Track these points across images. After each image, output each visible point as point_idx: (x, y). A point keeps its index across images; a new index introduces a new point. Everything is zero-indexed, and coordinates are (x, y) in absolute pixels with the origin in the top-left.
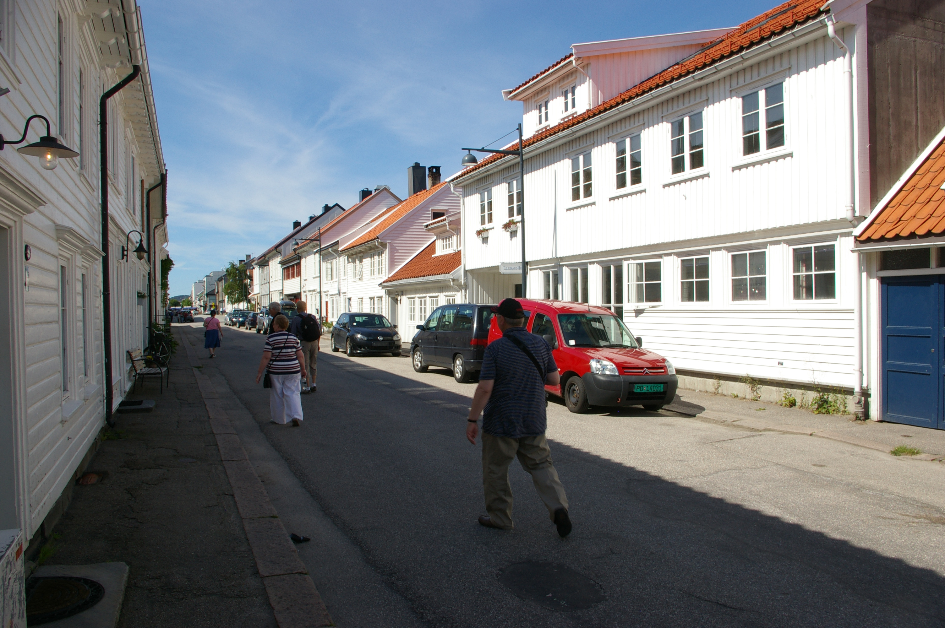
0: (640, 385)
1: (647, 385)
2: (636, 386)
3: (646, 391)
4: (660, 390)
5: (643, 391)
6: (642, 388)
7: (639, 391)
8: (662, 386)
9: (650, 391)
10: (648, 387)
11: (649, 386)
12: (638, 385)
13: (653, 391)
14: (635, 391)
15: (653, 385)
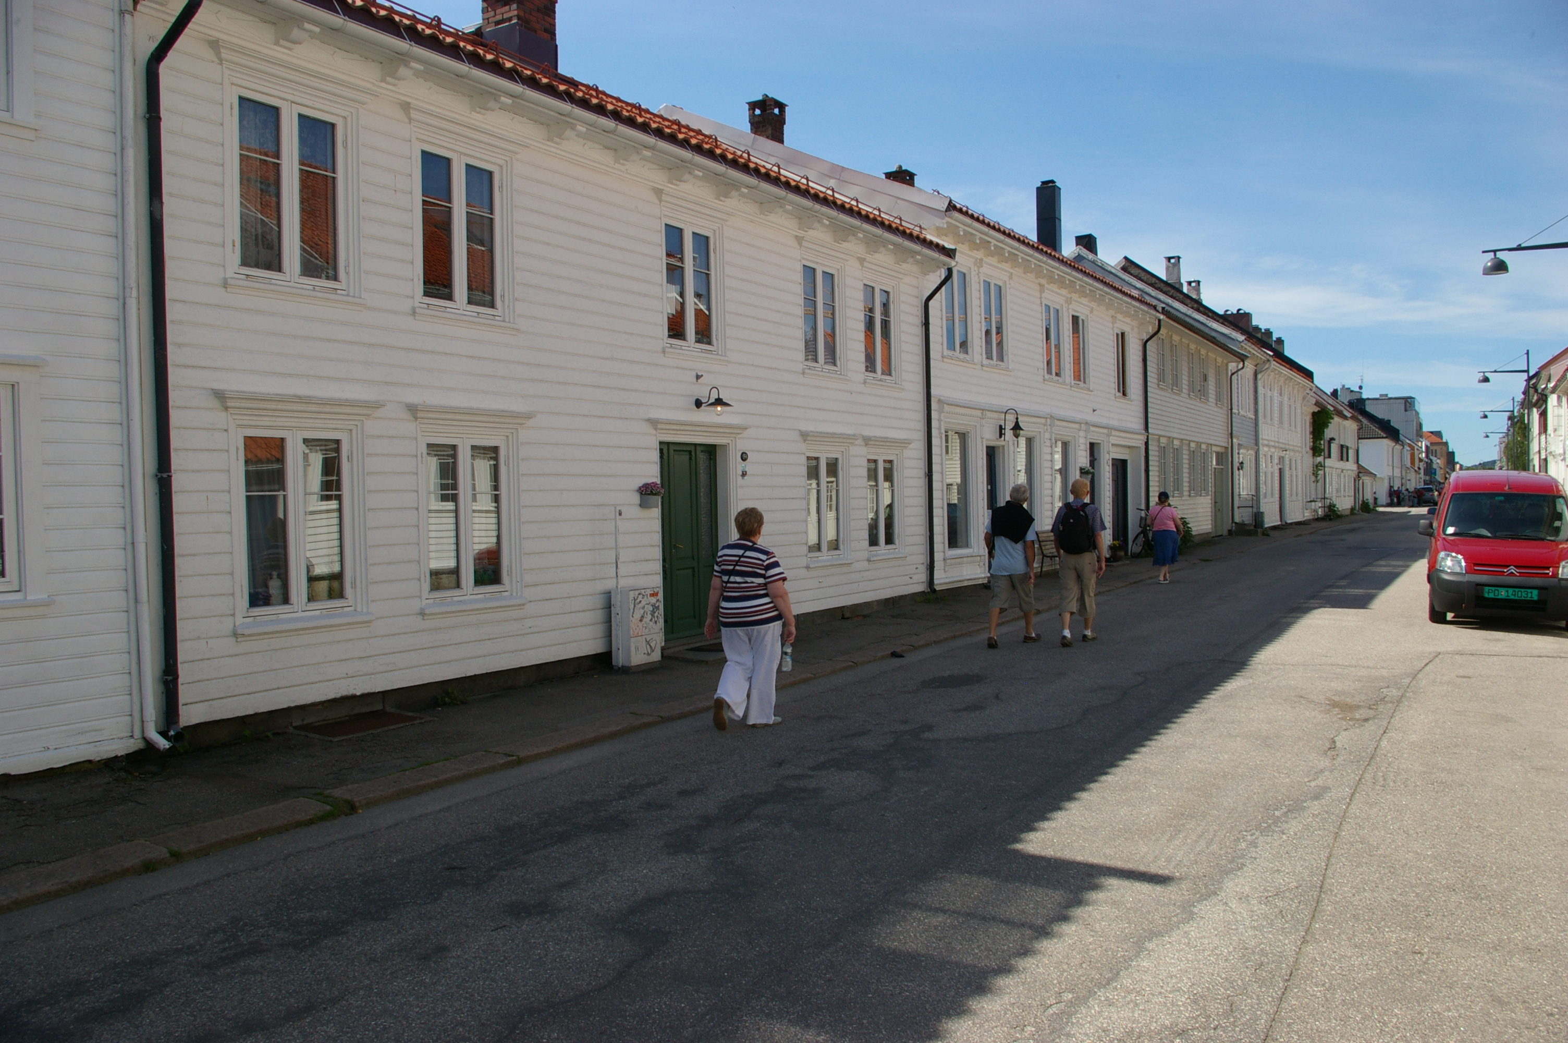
0: (1493, 589)
1: (1506, 589)
2: (1486, 589)
3: (1503, 597)
4: (1532, 597)
5: (1500, 597)
6: (1496, 592)
7: (1491, 595)
8: (1535, 592)
9: (1512, 597)
10: (1507, 591)
11: (1511, 591)
12: (1490, 588)
13: (1517, 598)
14: (1486, 595)
15: (1517, 590)
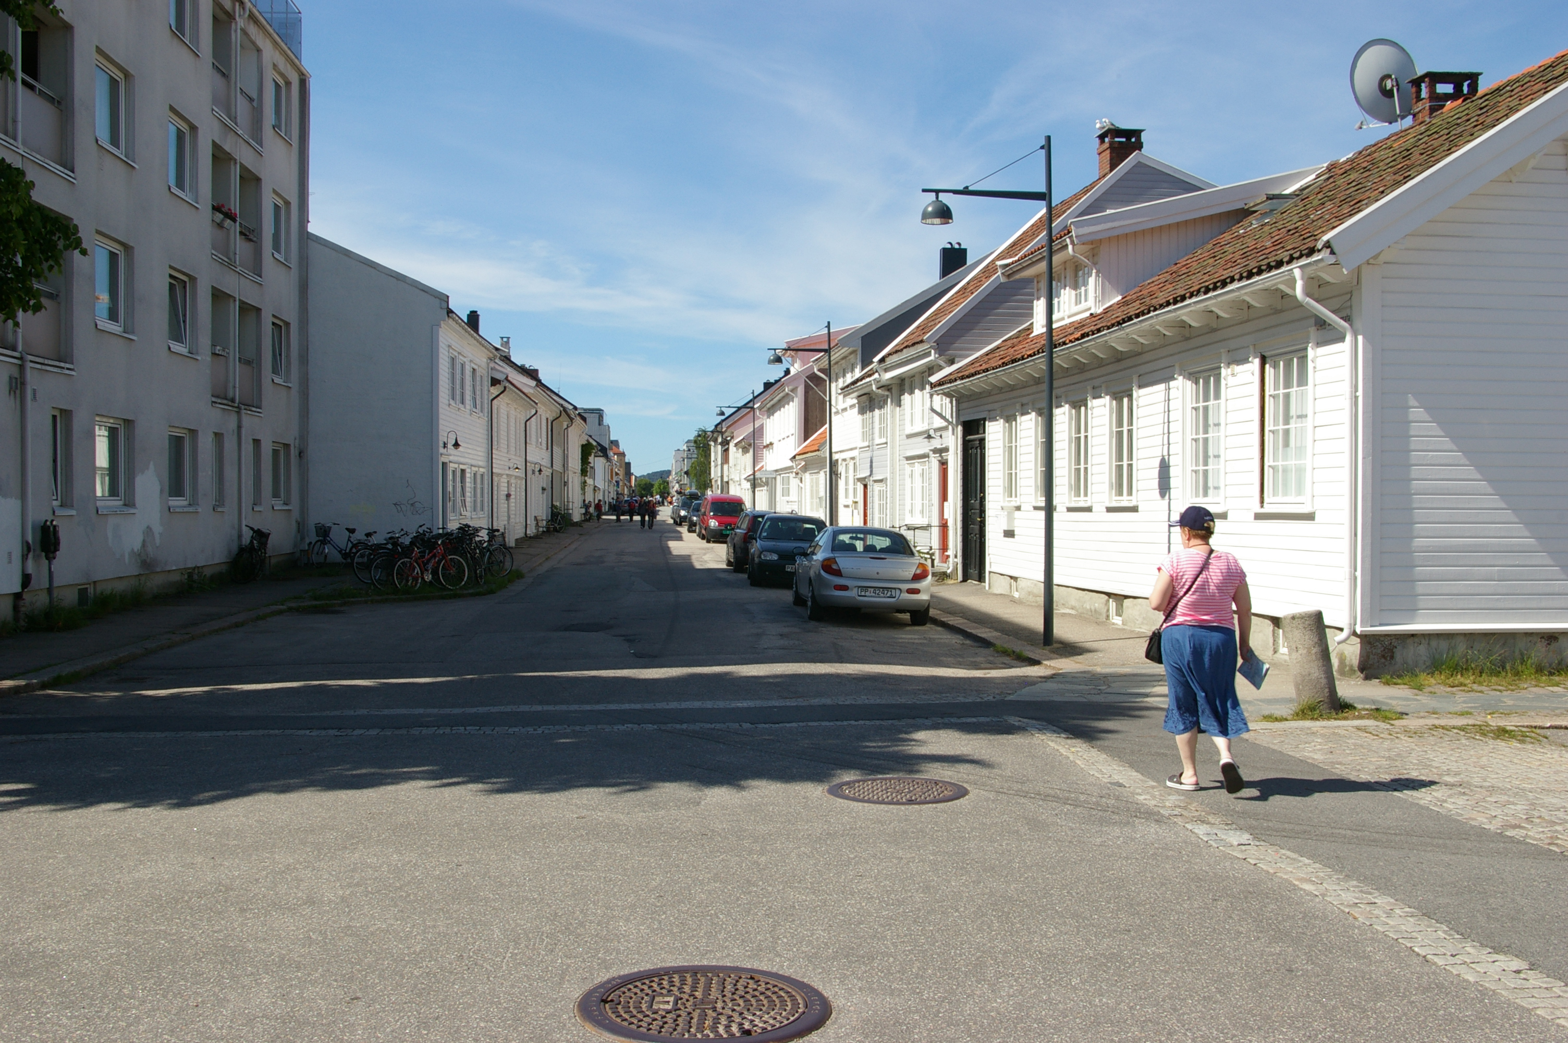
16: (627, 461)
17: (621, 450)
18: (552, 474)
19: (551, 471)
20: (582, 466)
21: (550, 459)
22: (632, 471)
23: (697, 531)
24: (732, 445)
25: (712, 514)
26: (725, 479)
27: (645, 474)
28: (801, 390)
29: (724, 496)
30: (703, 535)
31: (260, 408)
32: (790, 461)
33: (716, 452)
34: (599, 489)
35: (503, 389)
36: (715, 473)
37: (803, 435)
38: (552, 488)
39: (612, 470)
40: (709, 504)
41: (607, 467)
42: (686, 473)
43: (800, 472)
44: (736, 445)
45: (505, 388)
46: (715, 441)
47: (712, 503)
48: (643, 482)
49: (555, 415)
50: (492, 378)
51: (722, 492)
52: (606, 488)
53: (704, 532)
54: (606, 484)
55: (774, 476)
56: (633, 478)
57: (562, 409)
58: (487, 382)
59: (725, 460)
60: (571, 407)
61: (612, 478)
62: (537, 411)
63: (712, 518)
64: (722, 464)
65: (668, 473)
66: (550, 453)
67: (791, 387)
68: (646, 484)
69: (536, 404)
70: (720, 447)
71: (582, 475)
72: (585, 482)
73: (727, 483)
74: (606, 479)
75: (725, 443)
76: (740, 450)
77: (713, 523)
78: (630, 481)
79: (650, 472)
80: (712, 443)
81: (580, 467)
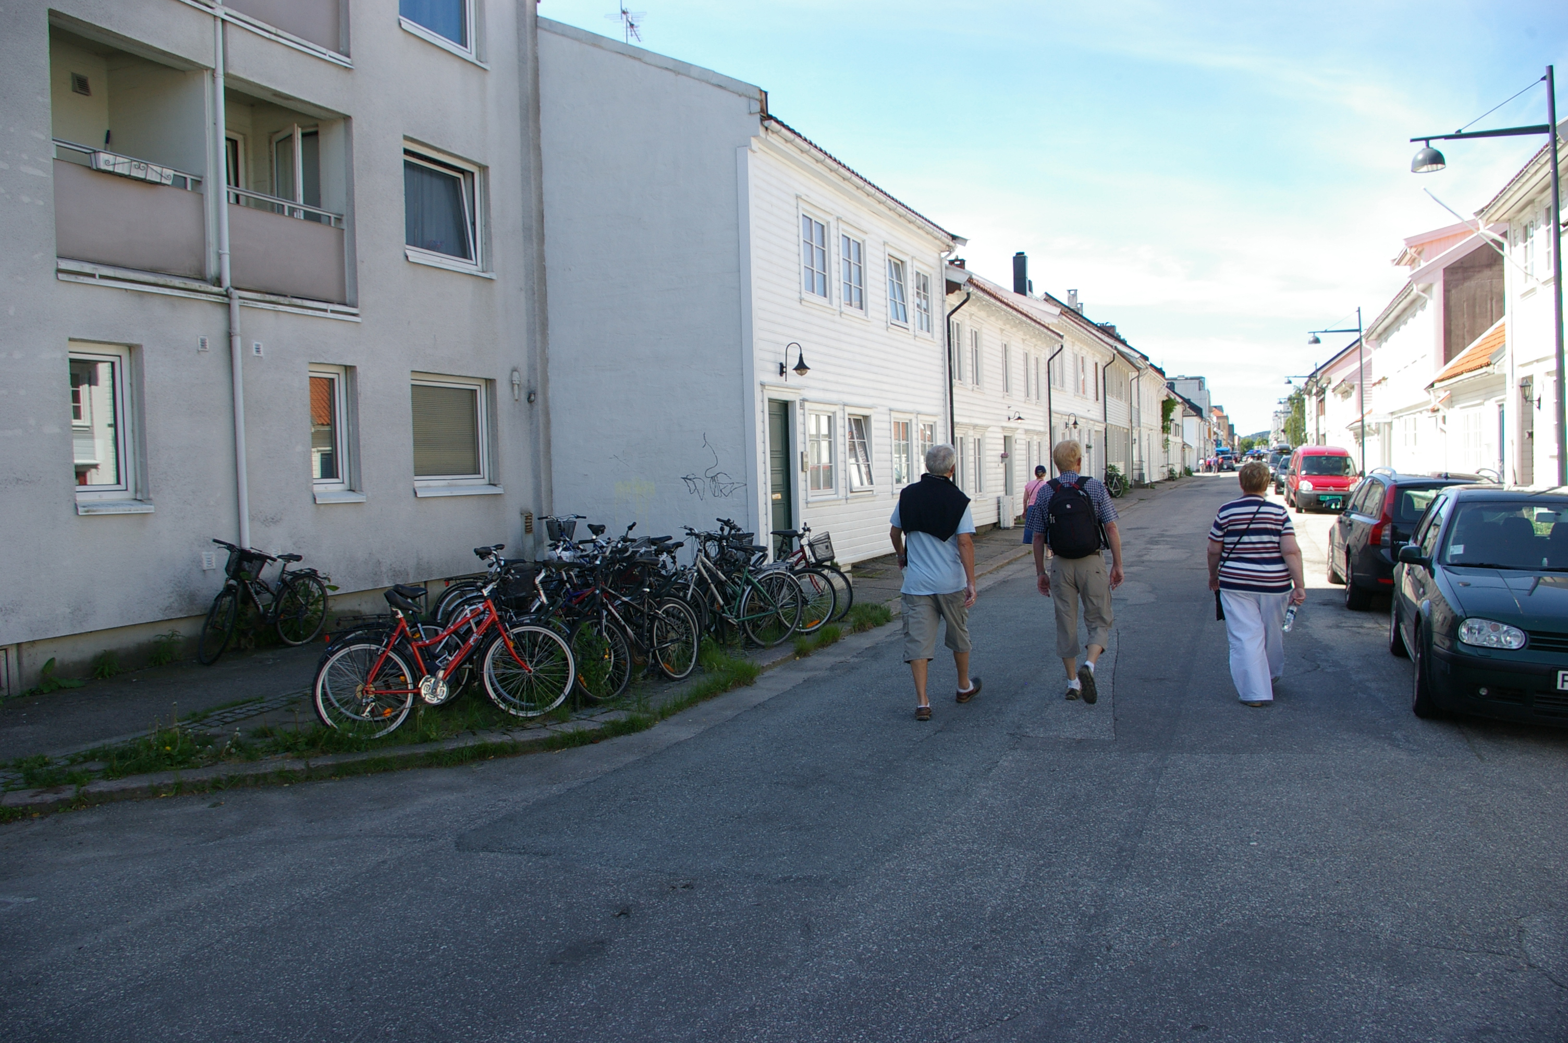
16: (1230, 423)
17: (1225, 414)
18: (1106, 429)
19: (1104, 425)
20: (1163, 423)
21: (1103, 412)
22: (1235, 432)
23: (1285, 493)
24: (1329, 393)
25: (1304, 472)
26: (1321, 432)
27: (1250, 435)
28: (1438, 289)
29: (1321, 448)
30: (1292, 501)
31: (354, 306)
32: (1425, 393)
33: (1311, 404)
34: (1190, 447)
35: (965, 297)
36: (1310, 427)
37: (1442, 354)
38: (1106, 445)
39: (1209, 430)
40: (1301, 459)
41: (1201, 426)
42: (1283, 431)
43: (1440, 406)
44: (1334, 390)
45: (968, 294)
46: (1310, 393)
47: (1305, 458)
48: (1246, 441)
49: (1108, 360)
50: (948, 282)
51: (1318, 443)
52: (1202, 446)
53: (1292, 496)
54: (1202, 442)
55: (1389, 420)
56: (1236, 438)
57: (1115, 352)
58: (937, 288)
59: (1321, 409)
60: (1138, 356)
61: (1210, 436)
62: (1062, 346)
63: (1305, 479)
64: (1318, 416)
65: (1269, 433)
66: (1102, 405)
67: (1421, 286)
68: (1248, 443)
69: (1061, 337)
70: (1314, 398)
71: (1163, 432)
72: (1167, 440)
73: (1324, 435)
74: (1202, 438)
75: (1322, 391)
76: (1339, 396)
77: (1306, 487)
78: (1233, 441)
79: (1254, 433)
80: (1306, 397)
81: (1161, 424)
